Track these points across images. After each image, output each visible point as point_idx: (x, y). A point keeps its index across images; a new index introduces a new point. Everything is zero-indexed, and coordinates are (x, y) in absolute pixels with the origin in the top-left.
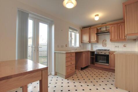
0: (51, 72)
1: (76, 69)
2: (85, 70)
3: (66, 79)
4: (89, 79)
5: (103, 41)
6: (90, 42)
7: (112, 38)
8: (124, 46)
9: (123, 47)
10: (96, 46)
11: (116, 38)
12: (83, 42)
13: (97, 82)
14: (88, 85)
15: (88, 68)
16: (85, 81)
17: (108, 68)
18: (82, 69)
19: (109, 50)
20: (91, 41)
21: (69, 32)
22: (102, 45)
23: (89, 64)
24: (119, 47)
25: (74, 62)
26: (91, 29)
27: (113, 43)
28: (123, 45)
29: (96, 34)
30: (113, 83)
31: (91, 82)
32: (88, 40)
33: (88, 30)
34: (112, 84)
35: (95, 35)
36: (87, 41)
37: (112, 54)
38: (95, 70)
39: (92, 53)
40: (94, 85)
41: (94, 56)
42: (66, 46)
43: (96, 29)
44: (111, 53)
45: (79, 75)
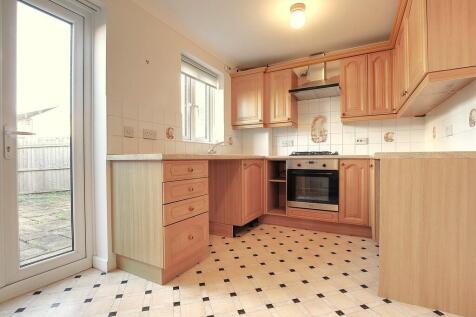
0: (95, 254)
1: (212, 232)
2: (249, 234)
3: (165, 282)
4: (272, 274)
5: (316, 120)
6: (266, 123)
7: (349, 106)
8: (388, 139)
9: (384, 141)
10: (290, 139)
11: (362, 109)
12: (238, 123)
13: (305, 282)
14: (270, 306)
15: (260, 227)
16: (257, 282)
17: (335, 220)
18: (238, 231)
19: (336, 154)
20: (273, 120)
21: (183, 76)
22: (310, 137)
23: (266, 212)
24: (370, 142)
25: (202, 204)
26: (272, 75)
27: (350, 129)
28: (384, 134)
29: (290, 91)
30: (364, 278)
31: (283, 286)
32: (260, 117)
33: (260, 76)
34: (364, 286)
35: (288, 96)
36: (258, 121)
37: (349, 167)
38: (288, 231)
39: (277, 166)
40: (296, 301)
41: (284, 178)
42: (170, 136)
43: (288, 74)
44: (345, 162)
45: (226, 257)
